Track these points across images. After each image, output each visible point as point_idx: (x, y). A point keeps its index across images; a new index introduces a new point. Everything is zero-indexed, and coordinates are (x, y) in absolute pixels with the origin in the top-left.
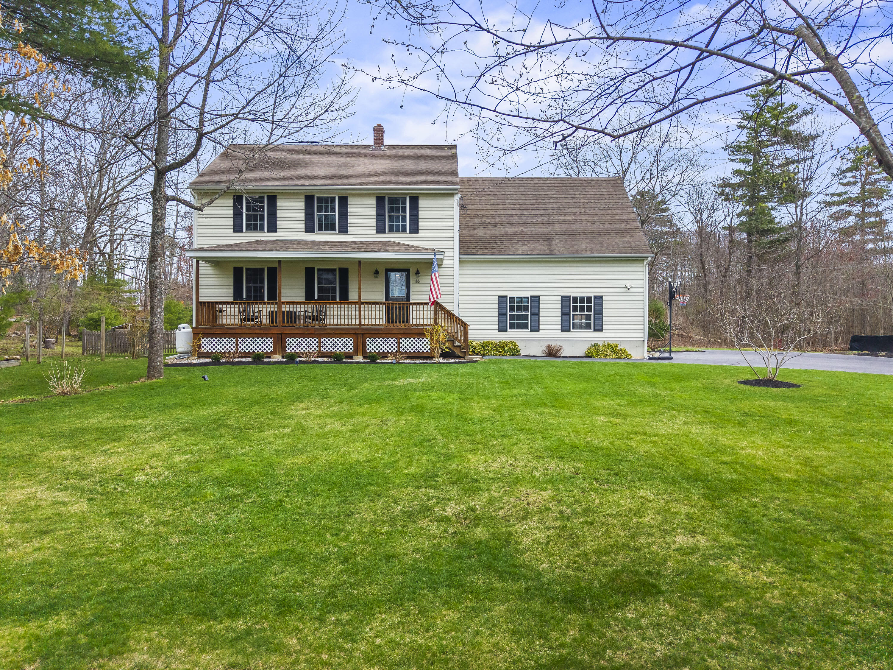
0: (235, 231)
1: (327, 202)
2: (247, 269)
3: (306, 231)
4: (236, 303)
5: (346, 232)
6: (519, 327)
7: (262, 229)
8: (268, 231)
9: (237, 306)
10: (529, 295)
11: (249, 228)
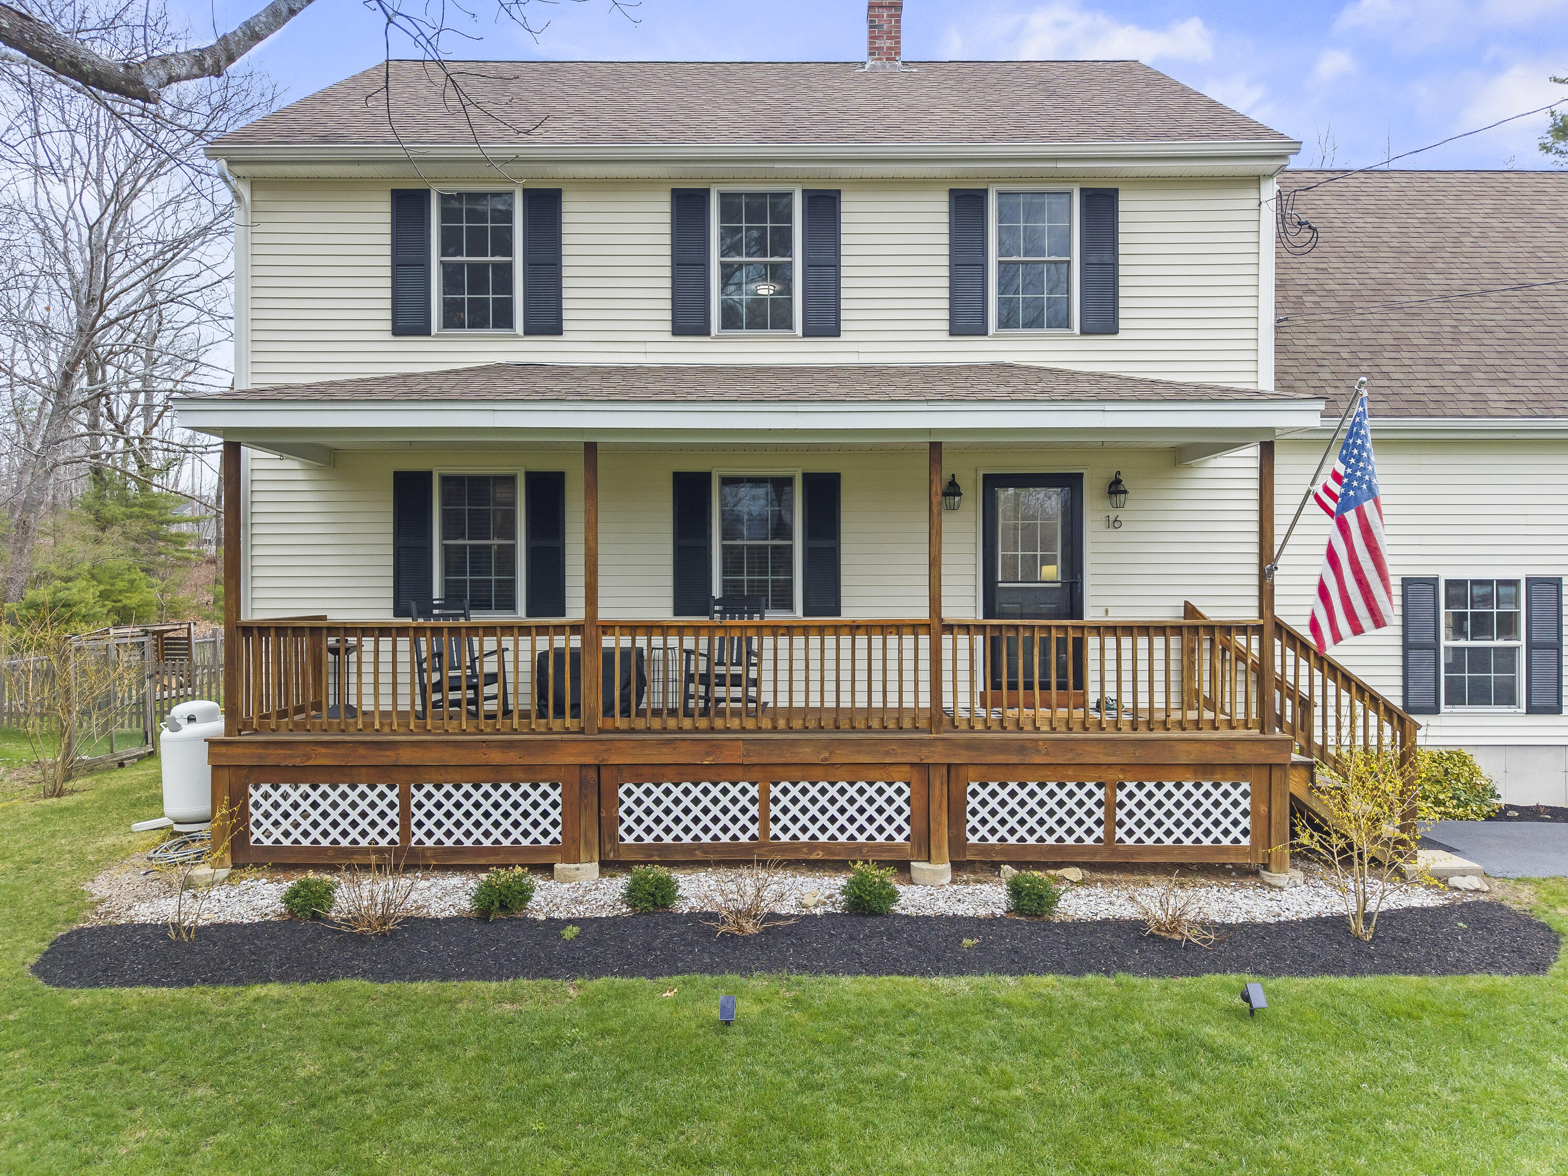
0: (398, 330)
1: (756, 215)
2: (445, 479)
3: (678, 330)
4: (402, 631)
5: (834, 331)
6: (1480, 695)
7: (504, 320)
8: (527, 332)
9: (404, 644)
10: (1520, 574)
11: (452, 320)
